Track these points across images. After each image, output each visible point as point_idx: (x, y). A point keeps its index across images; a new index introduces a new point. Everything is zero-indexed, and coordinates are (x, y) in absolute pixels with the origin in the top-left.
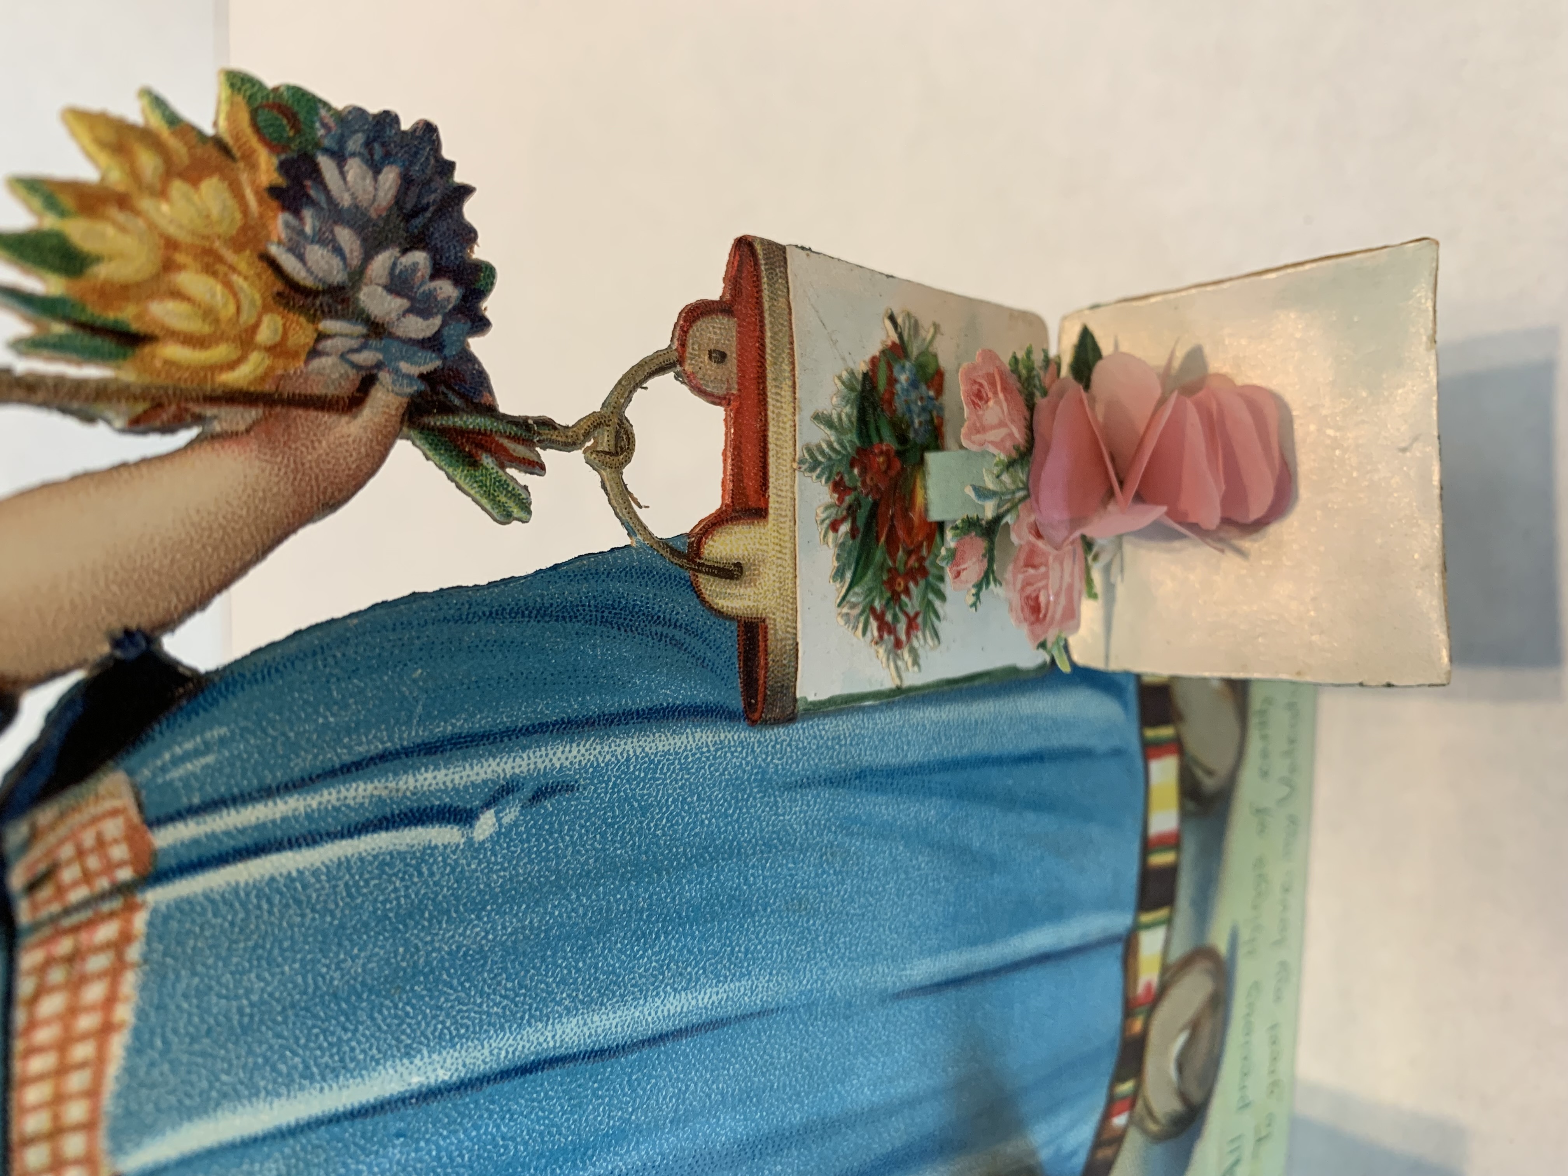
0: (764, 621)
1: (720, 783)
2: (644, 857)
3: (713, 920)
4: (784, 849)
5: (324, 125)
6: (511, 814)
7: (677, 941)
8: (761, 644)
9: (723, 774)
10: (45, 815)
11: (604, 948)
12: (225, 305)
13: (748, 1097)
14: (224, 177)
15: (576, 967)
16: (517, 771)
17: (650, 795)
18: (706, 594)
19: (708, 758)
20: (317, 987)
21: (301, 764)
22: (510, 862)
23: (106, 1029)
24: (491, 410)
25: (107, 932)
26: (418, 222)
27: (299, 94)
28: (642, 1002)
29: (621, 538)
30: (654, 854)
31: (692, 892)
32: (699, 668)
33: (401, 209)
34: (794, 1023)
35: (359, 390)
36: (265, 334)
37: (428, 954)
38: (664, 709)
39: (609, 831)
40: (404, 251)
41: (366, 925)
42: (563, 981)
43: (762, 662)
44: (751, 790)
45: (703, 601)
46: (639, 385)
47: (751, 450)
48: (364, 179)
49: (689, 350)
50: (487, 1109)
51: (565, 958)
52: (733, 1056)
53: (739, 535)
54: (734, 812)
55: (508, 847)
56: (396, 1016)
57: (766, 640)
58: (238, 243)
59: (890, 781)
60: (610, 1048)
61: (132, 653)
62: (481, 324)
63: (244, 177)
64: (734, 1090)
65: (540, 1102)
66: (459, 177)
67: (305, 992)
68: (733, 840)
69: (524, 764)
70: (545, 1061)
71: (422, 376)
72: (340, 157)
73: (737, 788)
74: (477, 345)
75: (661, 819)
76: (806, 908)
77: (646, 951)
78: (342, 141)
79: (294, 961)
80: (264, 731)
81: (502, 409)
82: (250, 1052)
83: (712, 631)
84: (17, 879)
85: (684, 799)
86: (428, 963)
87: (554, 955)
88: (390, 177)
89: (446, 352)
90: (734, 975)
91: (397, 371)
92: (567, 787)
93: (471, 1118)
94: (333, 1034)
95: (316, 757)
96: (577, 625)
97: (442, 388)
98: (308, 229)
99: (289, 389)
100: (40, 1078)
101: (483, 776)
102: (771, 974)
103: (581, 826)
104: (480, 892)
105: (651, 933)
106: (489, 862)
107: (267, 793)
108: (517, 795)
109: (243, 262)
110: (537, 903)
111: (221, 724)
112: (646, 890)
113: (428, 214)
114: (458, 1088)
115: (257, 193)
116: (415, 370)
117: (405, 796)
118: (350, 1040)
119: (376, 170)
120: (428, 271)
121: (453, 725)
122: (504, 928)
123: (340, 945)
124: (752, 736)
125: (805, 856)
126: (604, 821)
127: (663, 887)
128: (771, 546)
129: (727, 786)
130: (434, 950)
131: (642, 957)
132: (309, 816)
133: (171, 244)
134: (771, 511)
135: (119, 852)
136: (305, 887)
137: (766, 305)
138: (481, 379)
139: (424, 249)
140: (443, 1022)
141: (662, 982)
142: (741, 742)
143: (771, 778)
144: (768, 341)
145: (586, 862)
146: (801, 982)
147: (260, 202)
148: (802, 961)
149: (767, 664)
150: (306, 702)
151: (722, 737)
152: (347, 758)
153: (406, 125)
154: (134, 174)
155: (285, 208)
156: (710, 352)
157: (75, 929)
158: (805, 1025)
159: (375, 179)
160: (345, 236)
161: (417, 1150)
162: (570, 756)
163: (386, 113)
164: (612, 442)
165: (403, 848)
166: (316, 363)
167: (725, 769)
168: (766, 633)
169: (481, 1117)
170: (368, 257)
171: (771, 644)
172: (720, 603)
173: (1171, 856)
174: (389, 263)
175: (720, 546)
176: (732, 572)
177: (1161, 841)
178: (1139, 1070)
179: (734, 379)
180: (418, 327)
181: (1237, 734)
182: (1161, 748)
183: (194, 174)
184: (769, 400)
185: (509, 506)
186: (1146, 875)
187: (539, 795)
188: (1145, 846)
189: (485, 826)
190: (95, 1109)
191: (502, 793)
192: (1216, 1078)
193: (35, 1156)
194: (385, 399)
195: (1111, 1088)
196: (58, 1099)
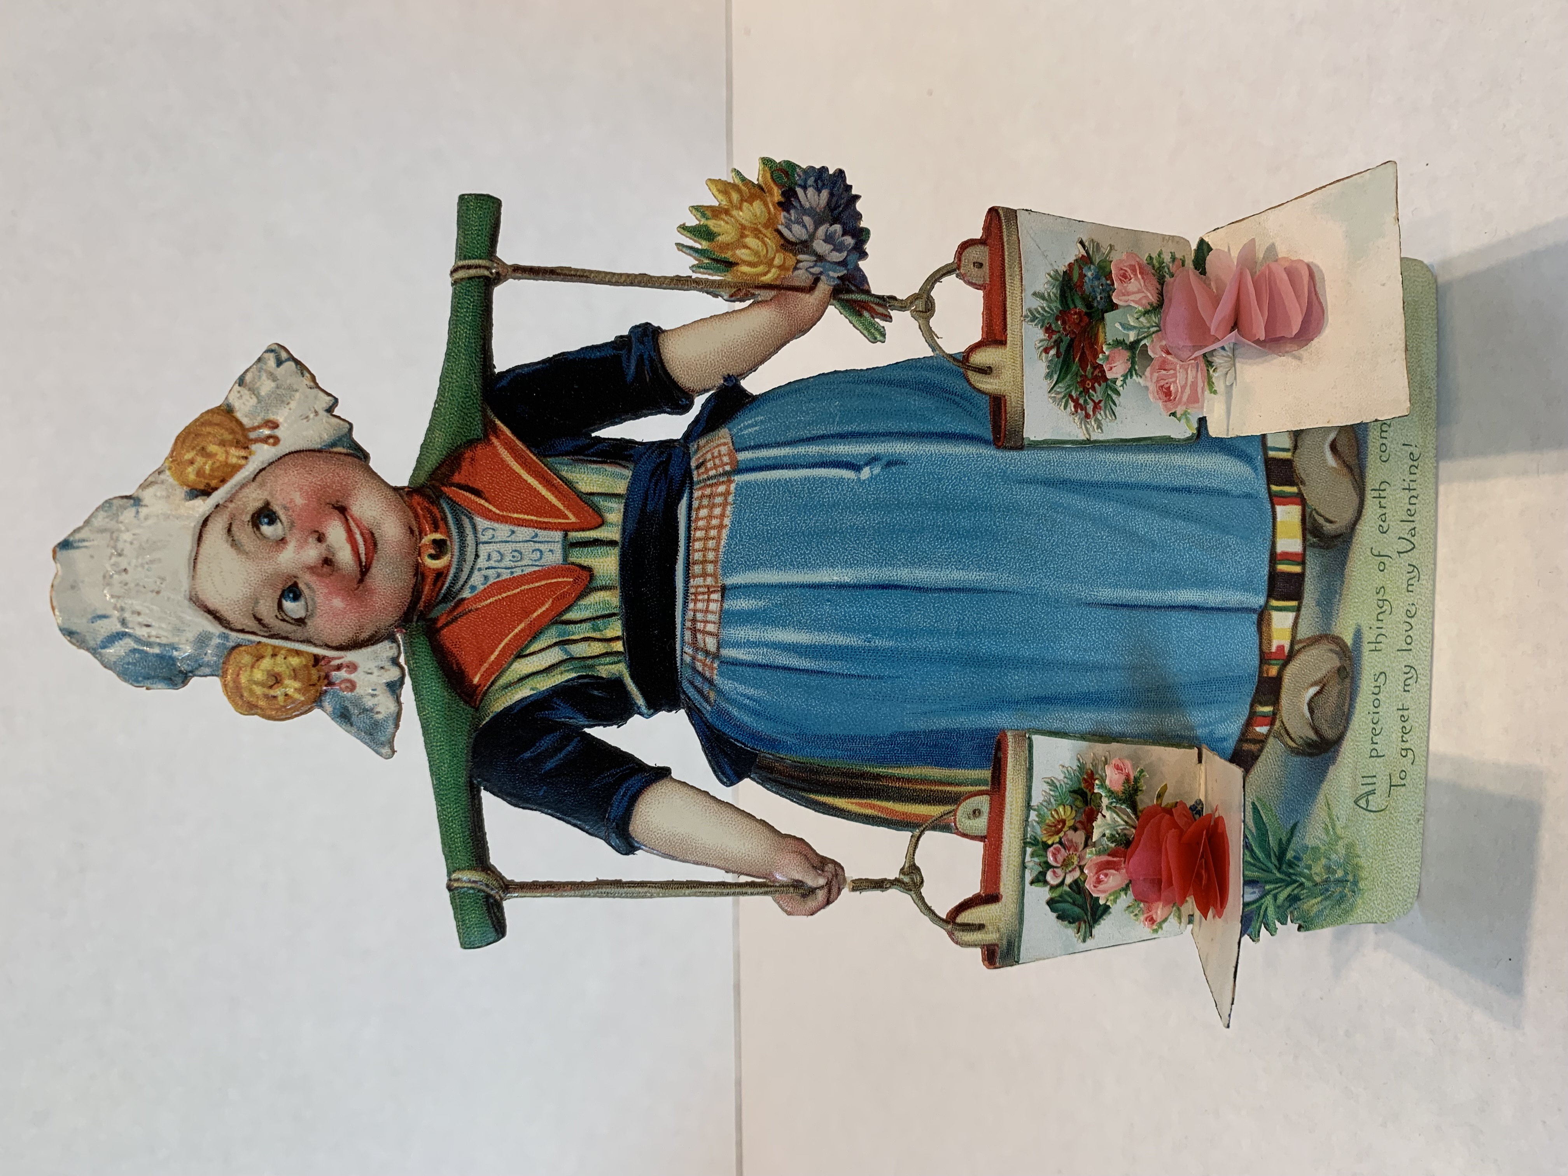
0: (1004, 396)
1: (980, 473)
2: (940, 502)
3: (977, 539)
4: (1016, 512)
5: (799, 175)
6: (877, 471)
7: (958, 545)
8: (1003, 408)
9: (981, 469)
10: (702, 442)
11: (920, 540)
12: (763, 250)
13: (998, 633)
14: (762, 200)
15: (907, 546)
16: (879, 451)
17: (943, 473)
18: (972, 381)
19: (973, 460)
20: (796, 529)
21: (791, 435)
22: (877, 491)
23: (721, 527)
24: (868, 292)
25: (722, 489)
26: (836, 212)
27: (789, 163)
28: (939, 570)
29: (930, 353)
30: (946, 502)
31: (965, 523)
32: (968, 417)
33: (829, 207)
34: (1024, 602)
35: (813, 284)
36: (777, 262)
37: (841, 524)
38: (950, 434)
39: (923, 486)
40: (831, 225)
41: (816, 506)
42: (901, 550)
43: (1004, 418)
44: (997, 479)
45: (970, 384)
46: (938, 280)
47: (997, 311)
48: (814, 196)
49: (963, 262)
50: (866, 600)
51: (902, 540)
52: (988, 609)
53: (989, 353)
54: (988, 489)
55: (876, 485)
56: (827, 548)
57: (1005, 406)
58: (766, 226)
59: (1082, 488)
60: (924, 588)
61: (731, 384)
62: (863, 255)
63: (769, 199)
64: (989, 628)
65: (890, 604)
66: (854, 192)
67: (791, 529)
68: (987, 503)
69: (883, 449)
70: (893, 586)
71: (838, 277)
72: (805, 188)
73: (989, 478)
74: (862, 264)
75: (949, 485)
76: (1029, 545)
77: (941, 546)
78: (806, 181)
79: (788, 516)
80: (777, 419)
81: (873, 292)
82: (771, 549)
83: (975, 399)
84: (693, 464)
85: (961, 478)
86: (841, 529)
87: (896, 537)
88: (825, 194)
89: (849, 267)
90: (989, 569)
91: (828, 275)
92: (903, 463)
93: (859, 602)
94: (802, 549)
95: (797, 433)
96: (906, 390)
97: (847, 283)
98: (793, 218)
99: (786, 283)
100: (699, 539)
101: (864, 451)
102: (1009, 573)
103: (910, 482)
104: (863, 502)
105: (944, 538)
106: (867, 489)
107: (778, 445)
108: (880, 462)
109: (768, 232)
110: (889, 512)
111: (761, 416)
112: (941, 518)
113: (841, 209)
114: (853, 587)
115: (773, 205)
116: (836, 275)
117: (831, 455)
118: (808, 554)
119: (819, 191)
120: (841, 233)
121: (852, 428)
122: (874, 520)
123: (805, 512)
124: (999, 454)
125: (1029, 518)
126: (920, 481)
127: (950, 518)
128: (1008, 359)
129: (983, 476)
130: (843, 523)
131: (939, 548)
132: (793, 456)
133: (743, 227)
134: (1008, 342)
135: (726, 459)
136: (792, 486)
137: (1005, 239)
138: (864, 279)
139: (839, 223)
140: (847, 556)
141: (950, 562)
142: (992, 455)
143: (1009, 476)
144: (1006, 257)
145: (912, 499)
146: (1027, 582)
147: (775, 208)
148: (1027, 571)
149: (1006, 418)
150: (793, 410)
151: (981, 451)
152: (809, 435)
153: (831, 172)
154: (731, 201)
155: (784, 210)
156: (974, 263)
157: (711, 486)
158: (1030, 604)
159: (819, 196)
160: (807, 219)
161: (836, 610)
162: (904, 449)
163: (823, 167)
164: (924, 306)
165: (831, 477)
166: (797, 272)
167: (983, 467)
168: (1006, 403)
169: (863, 603)
170: (816, 229)
171: (1009, 409)
172: (980, 386)
173: (1297, 569)
174: (825, 230)
175: (980, 358)
176: (986, 371)
177: (1288, 558)
178: (1275, 701)
179: (988, 276)
180: (837, 257)
181: (1356, 500)
182: (1286, 499)
183: (751, 199)
184: (1007, 286)
185: (876, 335)
186: (1273, 576)
187: (889, 464)
188: (1274, 558)
189: (866, 473)
190: (717, 557)
191: (872, 460)
192: (1346, 728)
193: (697, 569)
194: (824, 288)
195: (1252, 706)
196: (705, 549)
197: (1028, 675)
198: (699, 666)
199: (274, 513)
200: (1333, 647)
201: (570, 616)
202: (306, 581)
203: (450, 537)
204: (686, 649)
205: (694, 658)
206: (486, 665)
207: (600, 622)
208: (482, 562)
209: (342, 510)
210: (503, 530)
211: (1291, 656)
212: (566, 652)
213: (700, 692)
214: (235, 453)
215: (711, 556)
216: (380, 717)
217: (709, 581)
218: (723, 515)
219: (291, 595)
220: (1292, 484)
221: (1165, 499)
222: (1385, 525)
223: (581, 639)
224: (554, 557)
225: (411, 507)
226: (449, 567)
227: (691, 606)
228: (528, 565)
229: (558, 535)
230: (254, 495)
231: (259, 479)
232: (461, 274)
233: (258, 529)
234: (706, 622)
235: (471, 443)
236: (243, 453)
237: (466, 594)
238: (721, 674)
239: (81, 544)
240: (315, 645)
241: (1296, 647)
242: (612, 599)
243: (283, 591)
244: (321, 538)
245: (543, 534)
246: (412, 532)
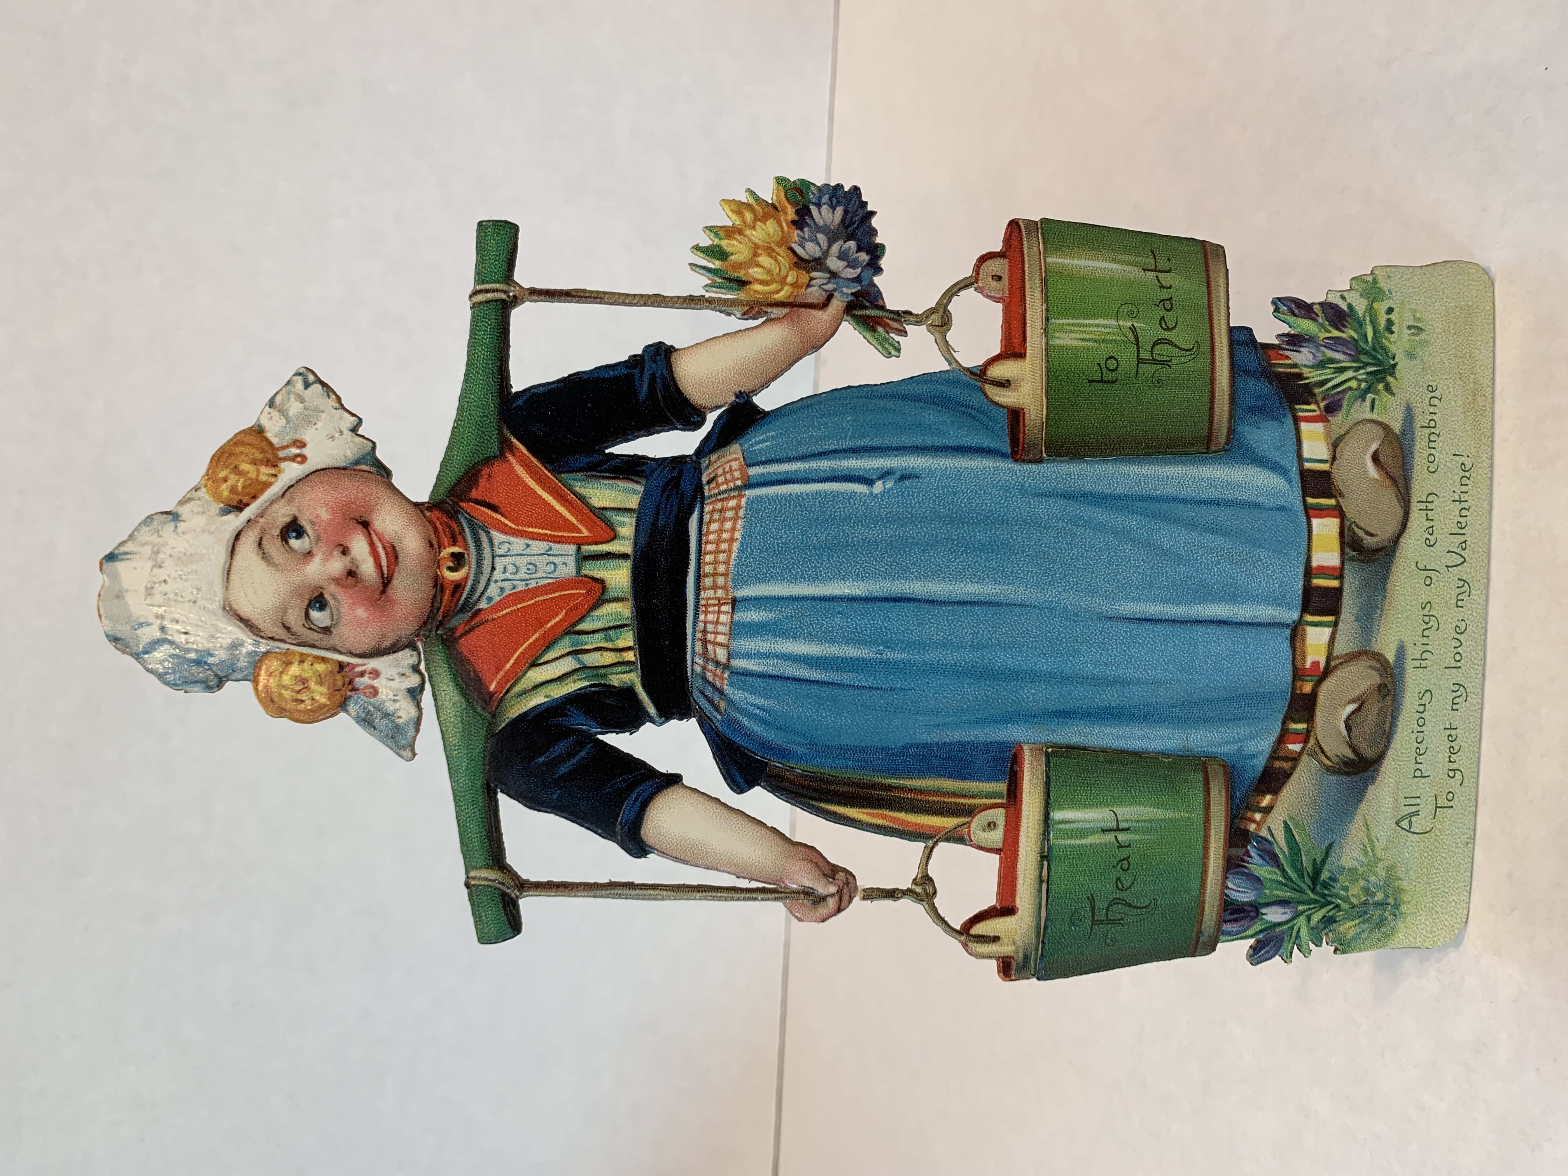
0: (1023, 409)
1: (997, 487)
2: (955, 516)
3: (992, 552)
4: (1034, 526)
5: (813, 193)
6: (890, 484)
7: (973, 558)
8: (1021, 421)
9: (998, 483)
10: (714, 457)
11: (934, 553)
12: (775, 268)
13: (1014, 647)
14: (775, 219)
15: (920, 559)
16: (893, 466)
17: (958, 487)
18: (989, 394)
19: (990, 474)
20: (807, 542)
21: (802, 450)
22: (889, 505)
23: (732, 540)
24: (882, 308)
25: (732, 503)
26: (851, 229)
27: (803, 181)
28: (954, 583)
29: (946, 367)
30: (960, 515)
31: (980, 536)
32: (984, 430)
33: (843, 224)
34: (1042, 616)
35: (826, 300)
36: (790, 280)
37: (853, 538)
38: (966, 448)
39: (937, 500)
40: (845, 242)
41: (827, 520)
42: (914, 564)
43: (1022, 431)
44: (1015, 493)
45: (987, 397)
46: (956, 294)
47: (1016, 324)
48: (828, 213)
49: (981, 276)
50: (878, 613)
51: (915, 554)
52: (1004, 623)
53: (1008, 366)
54: (1005, 502)
55: (888, 499)
56: (839, 562)
57: (1024, 419)
58: (779, 244)
60: (937, 601)
61: (742, 401)
62: (878, 270)
63: (782, 218)
65: (903, 617)
66: (870, 208)
67: (802, 543)
68: (1004, 516)
69: (896, 463)
70: (905, 599)
71: (852, 294)
72: (819, 205)
73: (1006, 491)
74: (877, 280)
75: (964, 499)
76: (1048, 558)
77: (956, 559)
78: (820, 198)
79: (799, 529)
80: (788, 435)
81: (889, 307)
82: (781, 562)
83: (993, 412)
84: (704, 479)
85: (976, 492)
86: (852, 542)
87: (910, 551)
88: (839, 211)
89: (863, 283)
90: (1005, 582)
91: (842, 292)
92: (917, 477)
93: (871, 615)
94: (813, 563)
95: (808, 448)
96: (921, 404)
97: (861, 299)
98: (806, 236)
99: (799, 301)
100: (710, 553)
101: (877, 466)
102: (1026, 586)
103: (923, 495)
104: (875, 516)
105: (958, 551)
106: (880, 504)
107: (789, 460)
108: (893, 476)
109: (782, 251)
110: (902, 526)
111: (773, 431)
112: (956, 531)
113: (855, 225)
114: (865, 600)
115: (787, 224)
116: (850, 291)
117: (843, 469)
118: (819, 567)
119: (833, 208)
120: (856, 249)
121: (864, 442)
122: (886, 534)
123: (816, 526)
124: (1017, 467)
126: (935, 495)
127: (965, 531)
128: (1028, 372)
130: (855, 537)
131: (954, 562)
132: (805, 471)
133: (757, 246)
134: (1028, 354)
135: (737, 474)
136: (803, 500)
137: (1026, 252)
138: (879, 294)
139: (853, 240)
140: (858, 569)
141: (964, 576)
142: (1009, 469)
143: (1027, 489)
144: (1026, 269)
145: (925, 512)
146: (1045, 595)
147: (788, 227)
148: (1046, 584)
149: (1024, 431)
150: (804, 425)
151: (998, 465)
152: (820, 450)
153: (846, 189)
154: (744, 221)
155: (797, 228)
156: (993, 276)
157: (722, 500)
158: (1048, 618)
159: (833, 213)
160: (820, 236)
161: (847, 622)
162: (918, 463)
163: (838, 184)
164: (940, 321)
165: (843, 491)
166: (810, 290)
167: (999, 481)
168: (1024, 416)
169: (875, 615)
170: (830, 246)
171: (1027, 422)
172: (997, 399)
173: (1335, 583)
174: (839, 247)
175: (997, 371)
176: (1004, 384)
177: (1324, 571)
178: (1310, 718)
179: (1007, 289)
180: (851, 273)
181: (1400, 513)
182: (1322, 512)
183: (764, 219)
184: (1027, 298)
185: (891, 350)
186: (1308, 591)
187: (903, 478)
188: (1309, 572)
189: (878, 487)
190: (727, 569)
191: (885, 474)
192: (1387, 747)
193: (708, 581)
194: (837, 304)
195: (1284, 723)
196: (716, 562)
197: (1045, 689)
198: (710, 678)
199: (302, 527)
200: (1373, 663)
201: (582, 627)
202: (331, 591)
203: (467, 548)
204: (697, 660)
205: (704, 668)
206: (502, 673)
207: (612, 633)
208: (498, 575)
209: (366, 525)
210: (518, 544)
211: (1327, 672)
212: (579, 661)
213: (710, 701)
214: (265, 470)
215: (721, 568)
216: (400, 721)
217: (720, 593)
218: (733, 529)
219: (317, 605)
220: (1329, 496)
221: (1191, 512)
222: (1431, 538)
223: (594, 649)
224: (567, 569)
225: (430, 522)
226: (466, 578)
227: (702, 617)
228: (541, 579)
229: (571, 549)
230: (283, 511)
231: (288, 495)
232: (480, 298)
233: (287, 543)
234: (716, 633)
235: (488, 461)
236: (272, 471)
237: (483, 605)
238: (731, 684)
239: (124, 557)
240: (340, 653)
241: (1333, 664)
242: (624, 611)
243: (310, 601)
244: (345, 552)
245: (557, 548)
246: (431, 545)
